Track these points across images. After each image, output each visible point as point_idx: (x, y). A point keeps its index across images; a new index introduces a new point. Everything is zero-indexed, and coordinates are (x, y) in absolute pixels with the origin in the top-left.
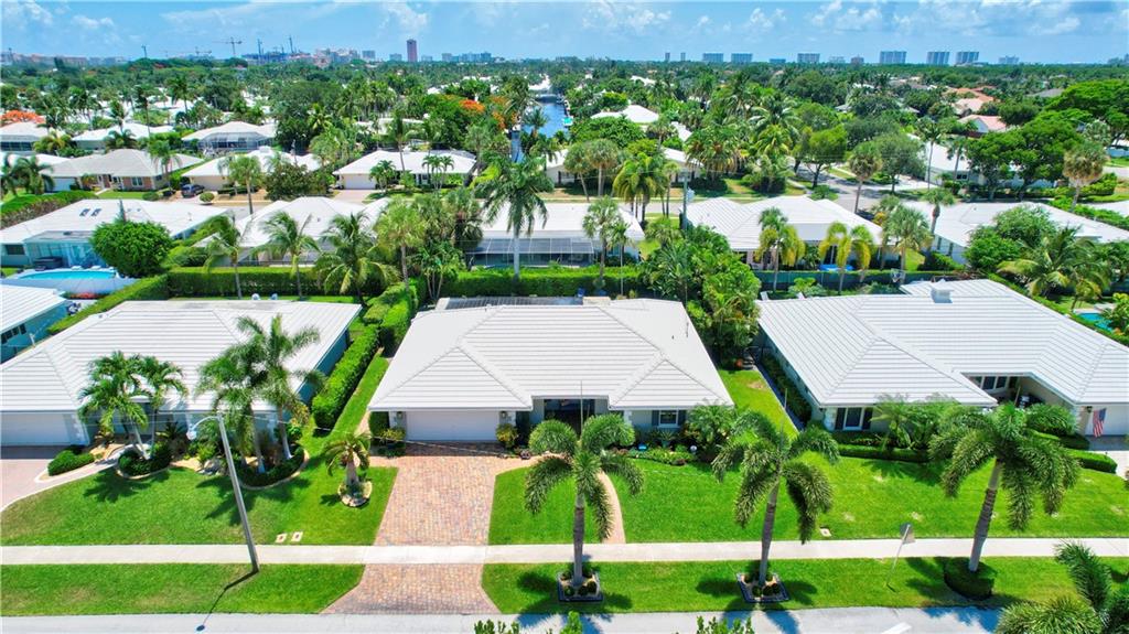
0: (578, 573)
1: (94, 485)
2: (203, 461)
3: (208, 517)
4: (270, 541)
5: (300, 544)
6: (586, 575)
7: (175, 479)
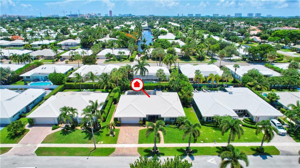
0: (155, 149)
1: (61, 132)
2: (81, 128)
3: (84, 139)
4: (97, 143)
5: (103, 144)
6: (157, 149)
7: (76, 131)
